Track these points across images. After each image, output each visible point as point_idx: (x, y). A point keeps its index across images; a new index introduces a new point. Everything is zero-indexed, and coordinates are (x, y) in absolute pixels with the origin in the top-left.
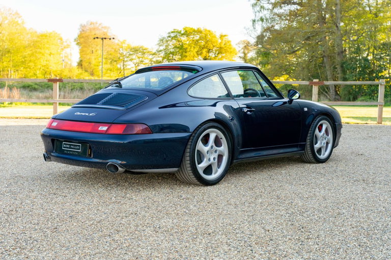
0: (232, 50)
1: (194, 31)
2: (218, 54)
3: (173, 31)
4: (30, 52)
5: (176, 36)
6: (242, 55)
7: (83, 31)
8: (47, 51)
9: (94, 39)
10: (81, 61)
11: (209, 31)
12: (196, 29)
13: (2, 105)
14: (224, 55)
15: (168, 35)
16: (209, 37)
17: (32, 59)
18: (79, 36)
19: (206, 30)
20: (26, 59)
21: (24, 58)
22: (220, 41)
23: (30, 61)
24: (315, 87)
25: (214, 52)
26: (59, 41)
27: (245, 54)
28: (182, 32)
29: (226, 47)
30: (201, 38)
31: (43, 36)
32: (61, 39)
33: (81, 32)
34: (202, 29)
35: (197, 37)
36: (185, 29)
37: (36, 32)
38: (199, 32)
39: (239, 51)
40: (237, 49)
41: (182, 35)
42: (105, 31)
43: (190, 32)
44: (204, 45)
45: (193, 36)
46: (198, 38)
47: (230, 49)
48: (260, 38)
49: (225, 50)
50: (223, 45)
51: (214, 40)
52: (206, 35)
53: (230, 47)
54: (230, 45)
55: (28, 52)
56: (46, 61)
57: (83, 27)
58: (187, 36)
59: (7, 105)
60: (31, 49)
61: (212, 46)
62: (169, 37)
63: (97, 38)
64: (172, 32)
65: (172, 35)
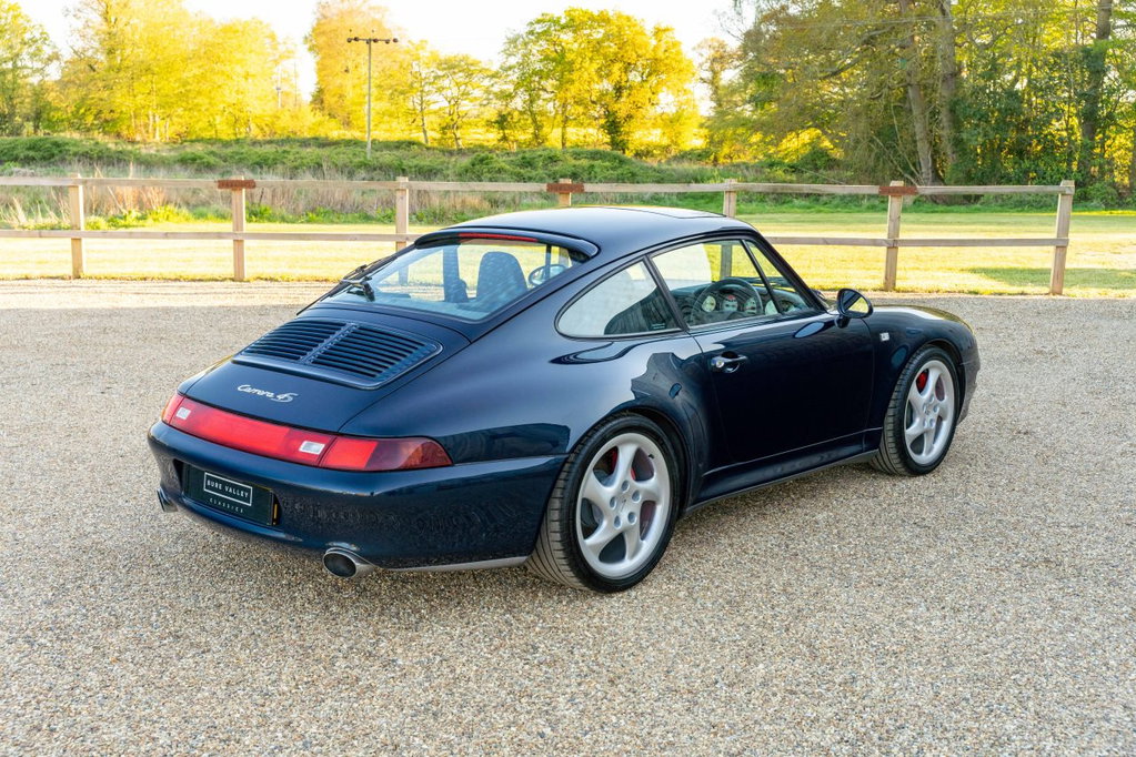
0: (682, 66)
1: (592, 18)
2: (650, 74)
3: (540, 18)
4: (197, 72)
5: (546, 33)
6: (708, 75)
7: (325, 17)
8: (238, 69)
9: (349, 41)
10: (321, 91)
11: (628, 19)
12: (596, 14)
13: (123, 222)
14: (664, 77)
15: (528, 29)
16: (628, 33)
17: (205, 87)
18: (314, 30)
19: (619, 16)
20: (188, 87)
21: (184, 86)
22: (653, 42)
23: (199, 93)
24: (895, 199)
25: (640, 69)
26: (267, 41)
27: (715, 73)
28: (563, 21)
29: (667, 58)
30: (607, 37)
31: (229, 30)
32: (272, 37)
33: (318, 19)
34: (611, 14)
35: (598, 34)
36: (568, 13)
37: (211, 21)
38: (603, 21)
39: (701, 65)
40: (697, 60)
41: (563, 28)
42: (378, 16)
43: (583, 22)
44: (616, 54)
45: (588, 32)
46: (600, 36)
47: (679, 62)
48: (752, 38)
49: (666, 65)
50: (660, 54)
51: (639, 40)
52: (620, 28)
53: (678, 59)
54: (678, 53)
55: (193, 71)
56: (237, 92)
57: (324, 7)
58: (574, 32)
59: (135, 223)
60: (200, 63)
61: (635, 56)
62: (531, 33)
63: (356, 39)
64: (539, 22)
65: (539, 28)
